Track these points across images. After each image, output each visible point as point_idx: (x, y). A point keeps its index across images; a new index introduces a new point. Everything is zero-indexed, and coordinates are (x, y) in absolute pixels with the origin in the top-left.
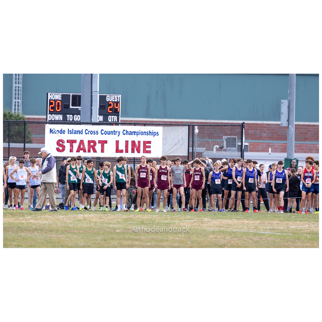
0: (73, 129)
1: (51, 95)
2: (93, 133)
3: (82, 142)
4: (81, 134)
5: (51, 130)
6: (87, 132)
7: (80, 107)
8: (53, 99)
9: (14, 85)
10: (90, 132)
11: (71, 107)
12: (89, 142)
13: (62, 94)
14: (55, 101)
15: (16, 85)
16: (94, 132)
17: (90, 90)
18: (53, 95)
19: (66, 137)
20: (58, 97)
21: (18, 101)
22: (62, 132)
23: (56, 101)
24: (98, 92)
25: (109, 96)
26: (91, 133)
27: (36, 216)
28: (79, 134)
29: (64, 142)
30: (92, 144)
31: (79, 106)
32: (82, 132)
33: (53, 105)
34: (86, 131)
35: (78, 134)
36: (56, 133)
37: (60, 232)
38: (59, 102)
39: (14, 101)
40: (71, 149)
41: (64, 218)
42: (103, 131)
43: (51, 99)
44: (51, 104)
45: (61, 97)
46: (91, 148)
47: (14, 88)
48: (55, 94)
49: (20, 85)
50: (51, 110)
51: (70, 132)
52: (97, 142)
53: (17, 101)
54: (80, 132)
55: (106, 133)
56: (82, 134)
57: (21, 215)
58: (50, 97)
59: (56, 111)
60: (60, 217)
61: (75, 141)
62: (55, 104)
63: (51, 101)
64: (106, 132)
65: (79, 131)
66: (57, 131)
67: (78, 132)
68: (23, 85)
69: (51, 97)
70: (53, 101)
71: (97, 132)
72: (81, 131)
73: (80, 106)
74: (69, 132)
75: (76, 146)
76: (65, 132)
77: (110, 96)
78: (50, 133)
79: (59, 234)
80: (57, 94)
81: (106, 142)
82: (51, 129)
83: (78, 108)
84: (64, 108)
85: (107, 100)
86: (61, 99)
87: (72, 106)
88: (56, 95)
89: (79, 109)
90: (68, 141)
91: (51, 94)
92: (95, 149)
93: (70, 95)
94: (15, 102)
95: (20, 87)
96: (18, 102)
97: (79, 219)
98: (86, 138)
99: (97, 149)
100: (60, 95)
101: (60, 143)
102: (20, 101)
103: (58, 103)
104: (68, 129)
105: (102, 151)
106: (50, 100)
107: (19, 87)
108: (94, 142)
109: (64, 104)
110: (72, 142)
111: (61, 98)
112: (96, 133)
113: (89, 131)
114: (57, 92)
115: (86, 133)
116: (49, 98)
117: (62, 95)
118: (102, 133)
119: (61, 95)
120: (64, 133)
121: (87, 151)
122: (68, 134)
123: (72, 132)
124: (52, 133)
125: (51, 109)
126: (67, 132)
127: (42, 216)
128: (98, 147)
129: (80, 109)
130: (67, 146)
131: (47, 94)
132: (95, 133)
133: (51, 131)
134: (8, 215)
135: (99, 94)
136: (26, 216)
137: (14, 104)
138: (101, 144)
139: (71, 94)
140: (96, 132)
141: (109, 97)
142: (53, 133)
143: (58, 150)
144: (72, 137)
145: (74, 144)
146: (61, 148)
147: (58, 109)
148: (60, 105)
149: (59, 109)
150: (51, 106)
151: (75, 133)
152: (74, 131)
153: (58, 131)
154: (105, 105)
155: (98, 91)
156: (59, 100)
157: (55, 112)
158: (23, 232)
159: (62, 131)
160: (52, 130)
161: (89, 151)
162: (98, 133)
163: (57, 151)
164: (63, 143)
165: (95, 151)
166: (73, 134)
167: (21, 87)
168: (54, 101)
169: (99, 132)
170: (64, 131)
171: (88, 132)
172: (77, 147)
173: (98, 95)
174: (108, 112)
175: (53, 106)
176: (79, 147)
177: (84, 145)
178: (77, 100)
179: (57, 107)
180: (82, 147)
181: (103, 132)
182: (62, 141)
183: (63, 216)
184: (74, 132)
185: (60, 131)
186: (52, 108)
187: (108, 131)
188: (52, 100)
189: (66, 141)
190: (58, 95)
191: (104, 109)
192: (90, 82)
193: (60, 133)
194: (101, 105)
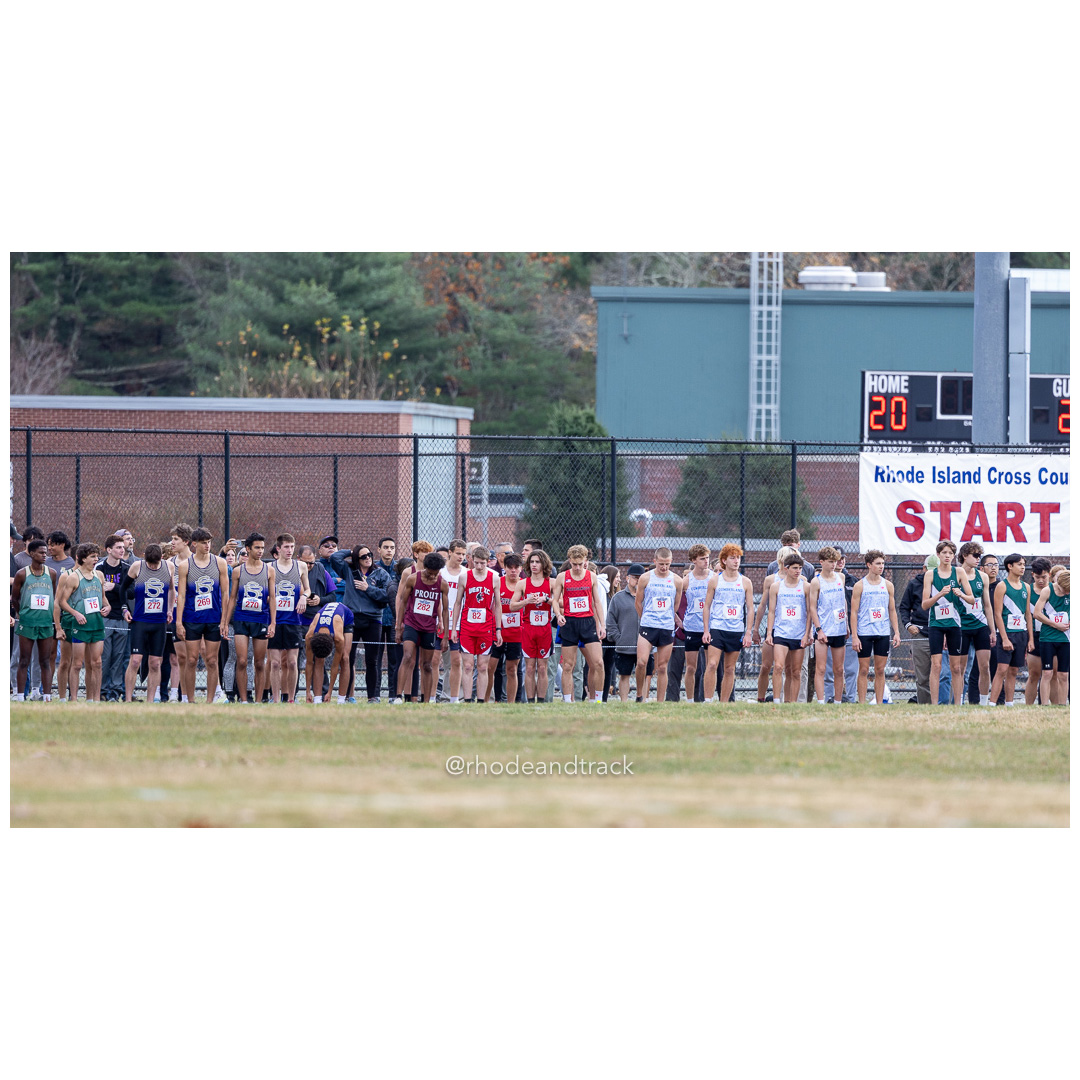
0: (948, 468)
1: (876, 377)
2: (1014, 479)
3: (978, 508)
4: (976, 482)
5: (880, 471)
6: (994, 475)
7: (970, 417)
8: (883, 391)
9: (755, 357)
10: (1003, 477)
11: (940, 416)
12: (1002, 508)
13: (910, 377)
14: (888, 397)
15: (760, 357)
16: (1016, 477)
17: (1001, 349)
18: (881, 378)
19: (926, 493)
20: (897, 384)
21: (768, 407)
22: (914, 476)
23: (892, 398)
24: (1028, 356)
25: (1062, 379)
26: (1009, 480)
27: (836, 716)
28: (970, 482)
29: (921, 509)
30: (1011, 515)
31: (967, 410)
32: (977, 476)
33: (880, 409)
34: (993, 472)
35: (964, 482)
36: (894, 481)
37: (916, 738)
38: (901, 399)
39: (754, 407)
40: (944, 530)
41: (926, 721)
42: (1046, 471)
43: (876, 391)
44: (875, 406)
45: (907, 384)
46: (1008, 528)
47: (754, 368)
48: (887, 376)
49: (775, 358)
50: (875, 427)
51: (940, 477)
52: (1027, 508)
53: (764, 407)
54: (973, 477)
55: (1054, 479)
56: (979, 481)
57: (789, 713)
58: (871, 383)
59: (891, 428)
60: (912, 719)
61: (956, 507)
62: (888, 406)
63: (875, 399)
64: (1054, 477)
65: (969, 473)
66: (898, 473)
67: (967, 476)
68: (782, 355)
69: (875, 383)
70: (881, 399)
71: (1025, 477)
72: (975, 473)
73: (971, 414)
74: (937, 478)
75: (958, 522)
76: (923, 476)
77: (1065, 381)
78: (876, 480)
79: (915, 743)
80: (894, 376)
81: (1056, 508)
82: (877, 468)
83: (962, 421)
84: (918, 419)
85: (1056, 395)
86: (906, 391)
87: (943, 412)
88: (891, 378)
89: (966, 424)
90: (934, 507)
91: (873, 376)
92: (1020, 530)
93: (936, 377)
94: (759, 412)
95: (773, 363)
96: (768, 412)
97: (976, 721)
98: (992, 496)
99: (1026, 532)
100: (903, 378)
101: (908, 511)
102: (774, 407)
103: (899, 404)
104: (934, 468)
105: (1045, 536)
106: (872, 395)
107: (769, 363)
108: (1018, 509)
109: (919, 406)
110: (946, 509)
111: (905, 387)
112: (1023, 479)
113: (1001, 474)
114: (892, 367)
115: (992, 479)
116: (868, 390)
117: (912, 379)
118: (1043, 480)
119: (907, 378)
120: (920, 479)
121: (994, 537)
122: (934, 482)
123: (945, 476)
124: (883, 480)
125: (876, 423)
126: (928, 476)
127: (855, 715)
128: (1031, 524)
129: (970, 423)
130: (932, 519)
131: (863, 374)
132: (1020, 479)
133: (879, 474)
134: (746, 712)
135: (1031, 373)
136: (804, 714)
137: (753, 418)
138: (1038, 515)
139: (940, 376)
140: (1022, 477)
141: (1060, 383)
142: (886, 479)
143: (901, 533)
144: (947, 493)
145: (953, 516)
146: (910, 529)
147: (898, 422)
148: (904, 410)
149: (901, 424)
150: (876, 413)
151: (956, 480)
152: (954, 473)
153: (900, 475)
154: (1047, 408)
155: (1028, 350)
156: (900, 395)
157: (888, 433)
158: (799, 738)
159: (912, 473)
160: (883, 472)
161: (1002, 538)
162: (1029, 479)
163: (900, 537)
164: (917, 511)
165: (1020, 538)
166: (949, 482)
167: (778, 362)
168: (885, 398)
169: (1034, 478)
170: (920, 475)
171: (997, 477)
172: (963, 525)
173: (1028, 376)
174: (1059, 431)
175: (880, 413)
176: (969, 523)
177: (984, 520)
178: (959, 394)
179: (893, 416)
180: (978, 524)
181: (1045, 476)
182: (916, 506)
183: (922, 716)
184: (952, 476)
185: (908, 472)
186: (878, 419)
187: (1061, 474)
188: (879, 394)
189: (927, 507)
190: (897, 378)
191: (1047, 421)
192: (1002, 322)
193: (909, 481)
194: (1035, 408)
